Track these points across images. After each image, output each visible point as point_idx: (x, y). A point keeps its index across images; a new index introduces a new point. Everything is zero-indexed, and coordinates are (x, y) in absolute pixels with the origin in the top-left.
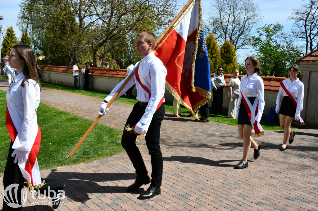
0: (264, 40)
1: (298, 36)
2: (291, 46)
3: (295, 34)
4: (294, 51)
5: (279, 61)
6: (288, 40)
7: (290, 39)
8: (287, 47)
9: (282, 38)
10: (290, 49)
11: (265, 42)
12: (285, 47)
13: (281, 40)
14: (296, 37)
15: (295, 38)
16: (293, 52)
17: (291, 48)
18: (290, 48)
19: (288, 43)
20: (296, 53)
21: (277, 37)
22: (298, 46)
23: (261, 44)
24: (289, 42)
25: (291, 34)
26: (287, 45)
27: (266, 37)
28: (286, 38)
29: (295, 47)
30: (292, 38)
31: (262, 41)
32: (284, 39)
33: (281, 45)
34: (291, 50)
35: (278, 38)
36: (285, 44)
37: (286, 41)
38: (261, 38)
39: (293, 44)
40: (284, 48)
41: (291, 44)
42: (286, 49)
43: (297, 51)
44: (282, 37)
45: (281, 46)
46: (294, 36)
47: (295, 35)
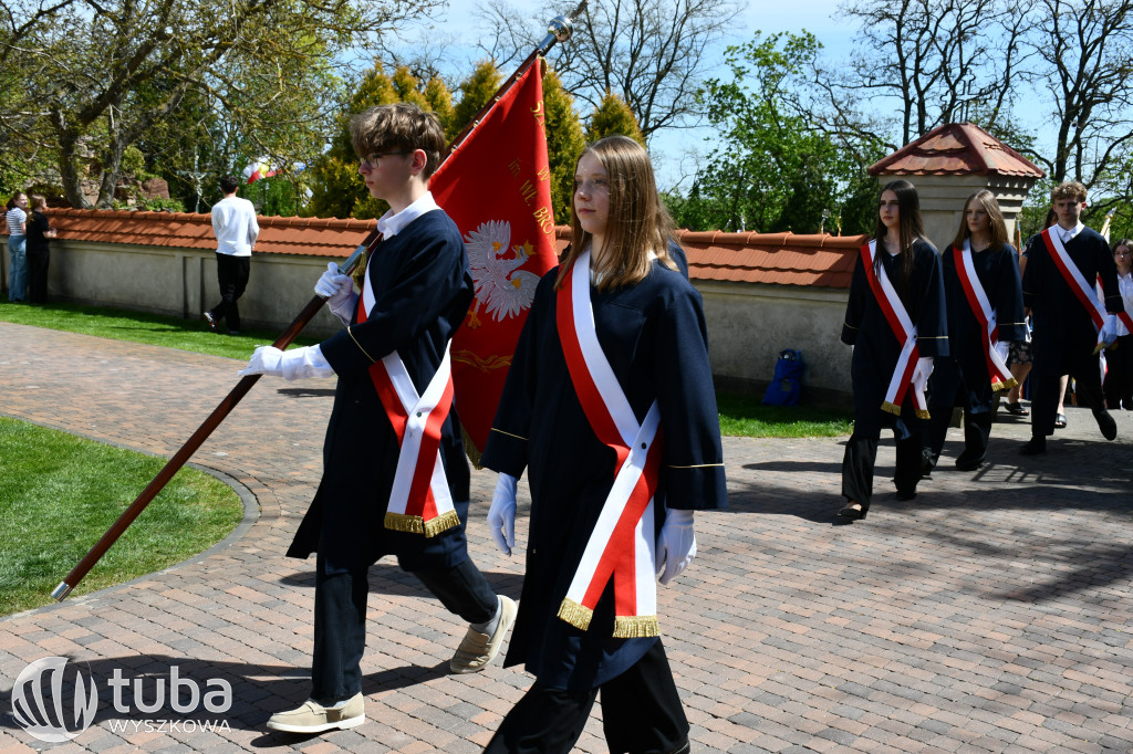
0: (753, 95)
1: (873, 78)
2: (851, 120)
3: (862, 71)
4: (862, 135)
5: (810, 175)
6: (839, 94)
7: (846, 91)
8: (835, 120)
9: (817, 86)
10: (848, 130)
11: (756, 103)
12: (830, 121)
13: (815, 95)
14: (867, 81)
15: (865, 86)
16: (857, 141)
17: (851, 127)
18: (846, 124)
19: (841, 107)
20: (868, 143)
21: (801, 84)
22: (874, 117)
23: (742, 110)
24: (841, 102)
25: (851, 71)
26: (837, 113)
27: (758, 84)
28: (832, 88)
29: (865, 120)
30: (855, 85)
31: (744, 99)
32: (824, 91)
33: (815, 112)
34: (850, 134)
35: (803, 87)
36: (831, 111)
37: (833, 101)
38: (740, 86)
39: (859, 111)
40: (825, 125)
41: (850, 108)
42: (833, 129)
43: (872, 135)
44: (817, 82)
45: (814, 119)
46: (861, 78)
47: (864, 77)
